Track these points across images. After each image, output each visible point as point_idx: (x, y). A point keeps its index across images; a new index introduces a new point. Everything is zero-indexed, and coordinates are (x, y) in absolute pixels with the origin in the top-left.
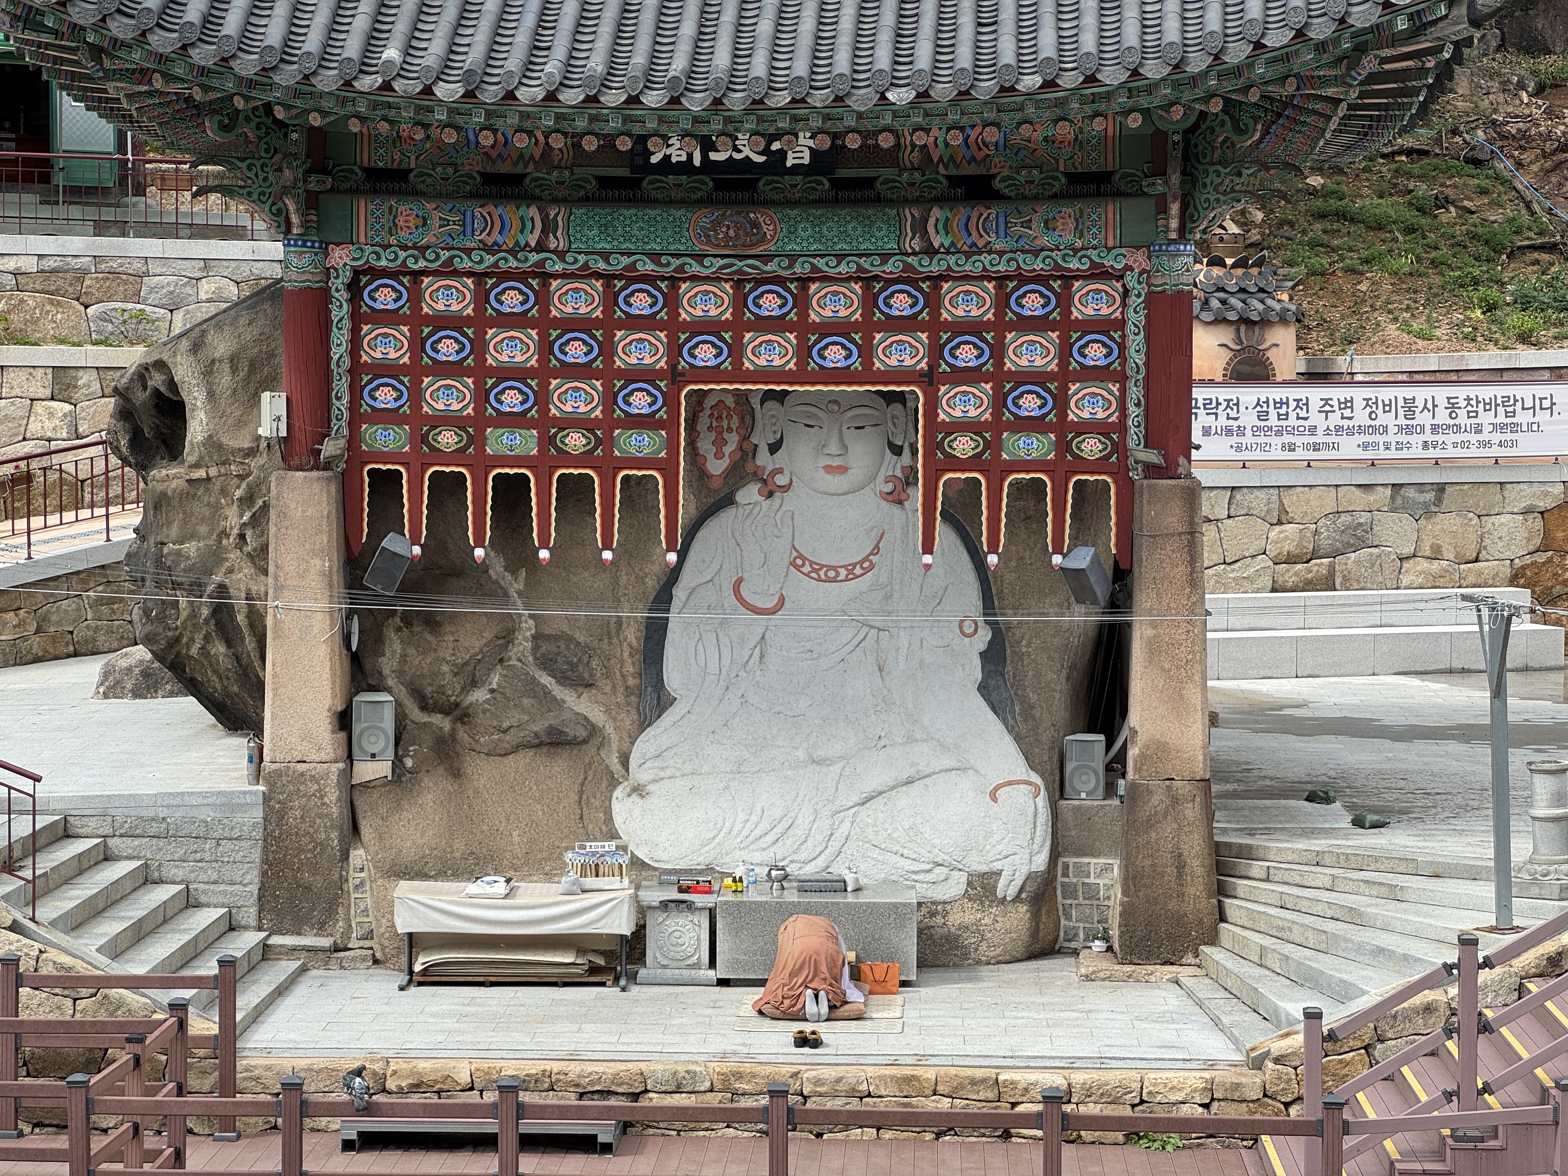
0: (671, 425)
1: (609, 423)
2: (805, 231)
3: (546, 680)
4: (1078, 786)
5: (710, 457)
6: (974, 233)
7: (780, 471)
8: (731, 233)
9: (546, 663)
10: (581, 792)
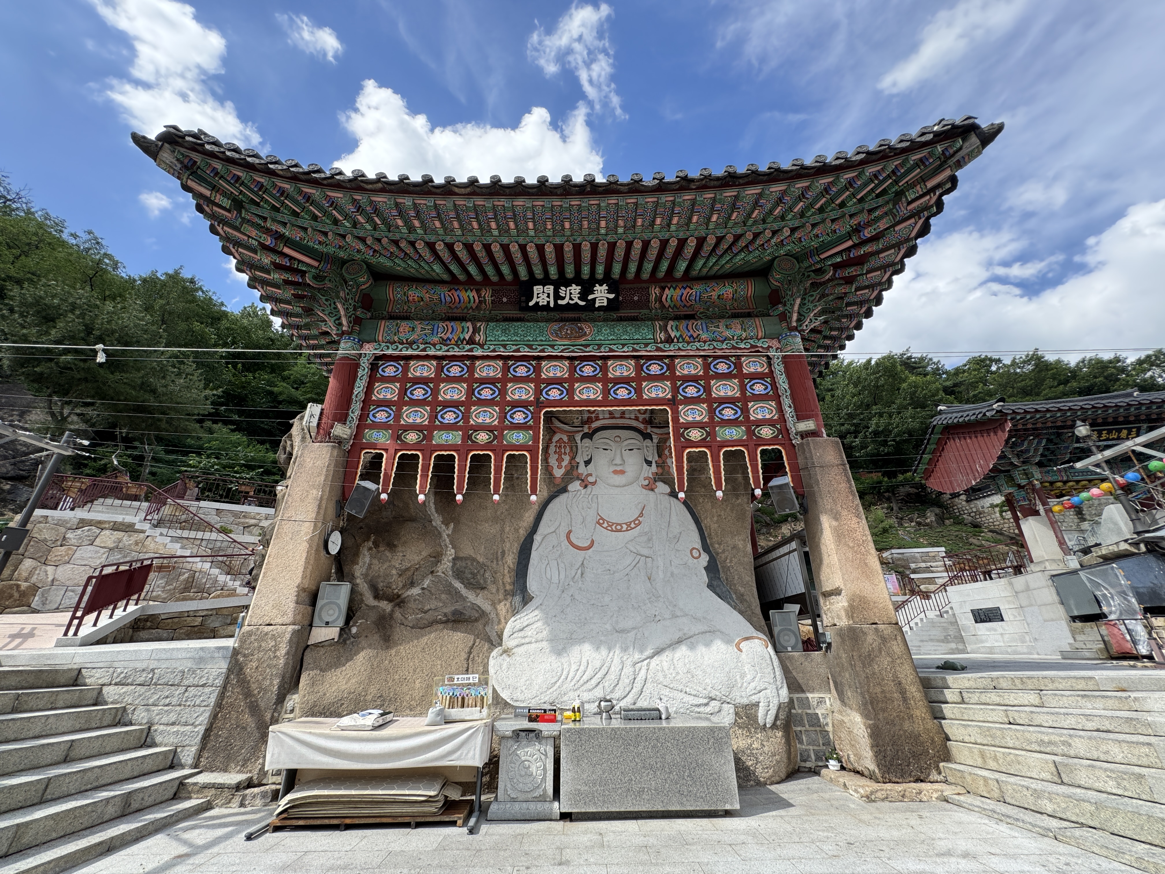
0: (535, 428)
1: (501, 428)
2: (606, 330)
3: (458, 585)
4: (785, 644)
5: (555, 467)
6: (691, 331)
7: (591, 475)
8: (569, 332)
9: (459, 574)
10: (470, 653)
